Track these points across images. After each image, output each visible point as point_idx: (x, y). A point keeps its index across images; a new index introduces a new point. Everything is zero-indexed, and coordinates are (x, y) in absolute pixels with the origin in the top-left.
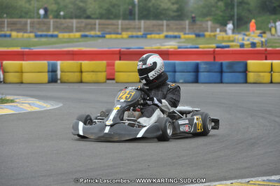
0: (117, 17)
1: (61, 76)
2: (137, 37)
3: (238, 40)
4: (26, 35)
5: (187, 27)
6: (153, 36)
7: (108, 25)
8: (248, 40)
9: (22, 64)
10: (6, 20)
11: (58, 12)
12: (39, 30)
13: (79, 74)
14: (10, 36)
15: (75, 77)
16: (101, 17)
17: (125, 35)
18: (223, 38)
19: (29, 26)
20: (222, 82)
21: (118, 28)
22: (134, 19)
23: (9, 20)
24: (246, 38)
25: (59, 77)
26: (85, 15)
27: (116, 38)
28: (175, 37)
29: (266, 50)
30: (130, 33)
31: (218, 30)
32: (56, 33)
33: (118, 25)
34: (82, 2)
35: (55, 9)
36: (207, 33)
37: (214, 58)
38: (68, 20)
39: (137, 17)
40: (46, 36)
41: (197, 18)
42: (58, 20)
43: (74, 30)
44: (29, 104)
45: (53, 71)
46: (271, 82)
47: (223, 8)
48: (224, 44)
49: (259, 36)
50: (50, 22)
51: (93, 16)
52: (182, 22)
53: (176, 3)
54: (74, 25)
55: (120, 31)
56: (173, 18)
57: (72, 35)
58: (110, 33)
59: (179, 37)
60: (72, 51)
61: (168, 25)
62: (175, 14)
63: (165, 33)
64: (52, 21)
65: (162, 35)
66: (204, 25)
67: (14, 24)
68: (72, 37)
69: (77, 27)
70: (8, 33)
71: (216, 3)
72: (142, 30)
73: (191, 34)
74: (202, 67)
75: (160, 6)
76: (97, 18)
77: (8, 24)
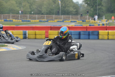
0: (53, 14)
1: (28, 36)
2: (60, 21)
3: (98, 23)
4: (18, 20)
5: (79, 18)
6: (66, 21)
7: (49, 17)
8: (102, 23)
9: (13, 32)
10: (11, 15)
11: (31, 12)
12: (23, 19)
13: (35, 35)
14: (12, 21)
15: (33, 36)
16: (47, 14)
17: (56, 21)
18: (92, 22)
19: (20, 17)
20: (89, 39)
21: (53, 18)
22: (59, 15)
23: (12, 15)
24: (101, 22)
25: (27, 37)
26: (41, 13)
27: (52, 22)
28: (75, 22)
29: (106, 27)
30: (58, 20)
31: (91, 19)
32: (30, 20)
33: (53, 17)
34: (40, 8)
35: (30, 11)
36: (86, 20)
37: (87, 29)
38: (34, 15)
39: (60, 14)
40: (26, 21)
41: (83, 15)
42: (31, 15)
43: (37, 19)
44: (13, 47)
45: (25, 34)
46: (108, 39)
47: (93, 11)
48: (92, 24)
49: (106, 21)
50: (27, 16)
51: (44, 14)
52: (77, 16)
53: (75, 9)
54: (37, 17)
55: (54, 19)
56: (74, 15)
57: (36, 20)
58: (50, 20)
59: (76, 22)
60: (33, 27)
61: (72, 17)
62: (75, 13)
63: (71, 20)
64: (28, 15)
65: (70, 21)
66: (85, 17)
67: (14, 16)
68: (36, 21)
69: (38, 18)
70: (12, 20)
71: (90, 9)
72: (62, 19)
73: (81, 20)
74: (82, 33)
75: (69, 10)
76: (46, 14)
77: (12, 16)
